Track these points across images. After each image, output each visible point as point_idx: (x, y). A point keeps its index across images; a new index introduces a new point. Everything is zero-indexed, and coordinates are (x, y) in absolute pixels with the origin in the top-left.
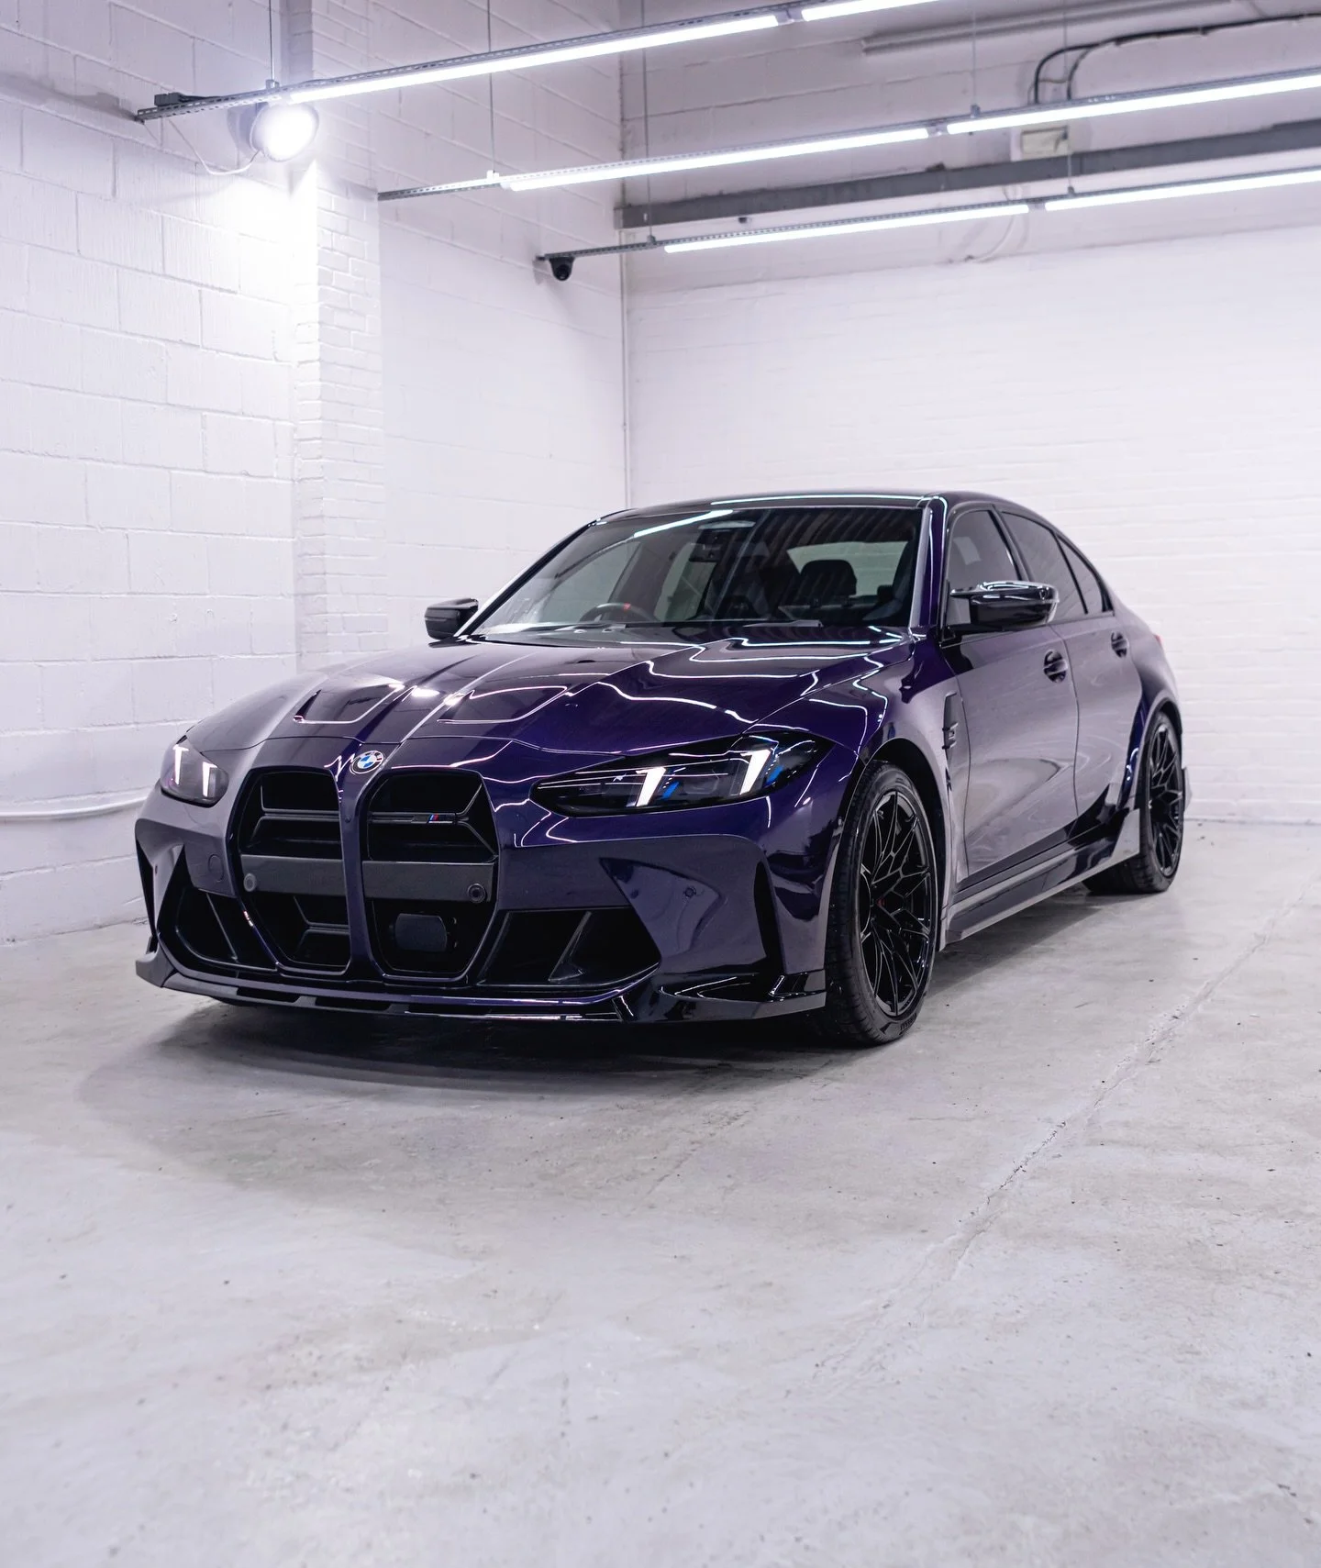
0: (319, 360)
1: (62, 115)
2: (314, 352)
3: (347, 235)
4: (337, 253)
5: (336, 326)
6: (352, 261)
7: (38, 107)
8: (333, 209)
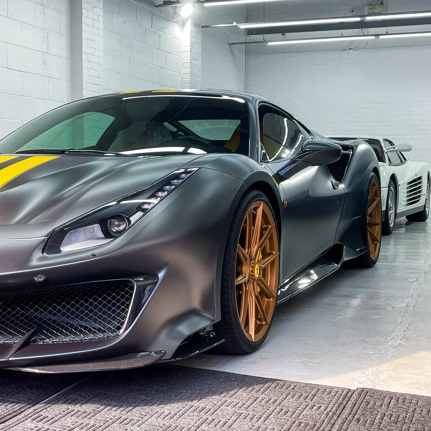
0: (190, 73)
1: (144, 6)
2: (188, 71)
3: (195, 38)
4: (194, 43)
5: (193, 64)
6: (197, 46)
7: (139, 4)
8: (193, 31)
